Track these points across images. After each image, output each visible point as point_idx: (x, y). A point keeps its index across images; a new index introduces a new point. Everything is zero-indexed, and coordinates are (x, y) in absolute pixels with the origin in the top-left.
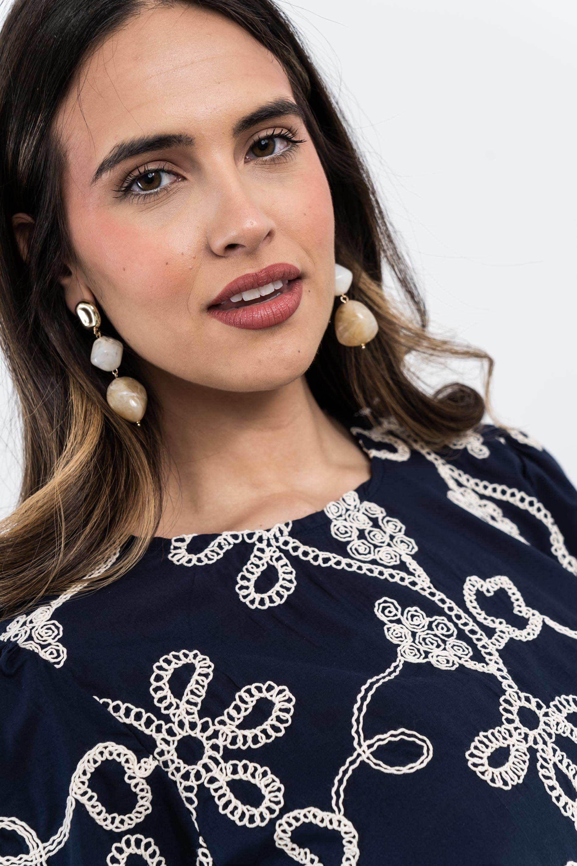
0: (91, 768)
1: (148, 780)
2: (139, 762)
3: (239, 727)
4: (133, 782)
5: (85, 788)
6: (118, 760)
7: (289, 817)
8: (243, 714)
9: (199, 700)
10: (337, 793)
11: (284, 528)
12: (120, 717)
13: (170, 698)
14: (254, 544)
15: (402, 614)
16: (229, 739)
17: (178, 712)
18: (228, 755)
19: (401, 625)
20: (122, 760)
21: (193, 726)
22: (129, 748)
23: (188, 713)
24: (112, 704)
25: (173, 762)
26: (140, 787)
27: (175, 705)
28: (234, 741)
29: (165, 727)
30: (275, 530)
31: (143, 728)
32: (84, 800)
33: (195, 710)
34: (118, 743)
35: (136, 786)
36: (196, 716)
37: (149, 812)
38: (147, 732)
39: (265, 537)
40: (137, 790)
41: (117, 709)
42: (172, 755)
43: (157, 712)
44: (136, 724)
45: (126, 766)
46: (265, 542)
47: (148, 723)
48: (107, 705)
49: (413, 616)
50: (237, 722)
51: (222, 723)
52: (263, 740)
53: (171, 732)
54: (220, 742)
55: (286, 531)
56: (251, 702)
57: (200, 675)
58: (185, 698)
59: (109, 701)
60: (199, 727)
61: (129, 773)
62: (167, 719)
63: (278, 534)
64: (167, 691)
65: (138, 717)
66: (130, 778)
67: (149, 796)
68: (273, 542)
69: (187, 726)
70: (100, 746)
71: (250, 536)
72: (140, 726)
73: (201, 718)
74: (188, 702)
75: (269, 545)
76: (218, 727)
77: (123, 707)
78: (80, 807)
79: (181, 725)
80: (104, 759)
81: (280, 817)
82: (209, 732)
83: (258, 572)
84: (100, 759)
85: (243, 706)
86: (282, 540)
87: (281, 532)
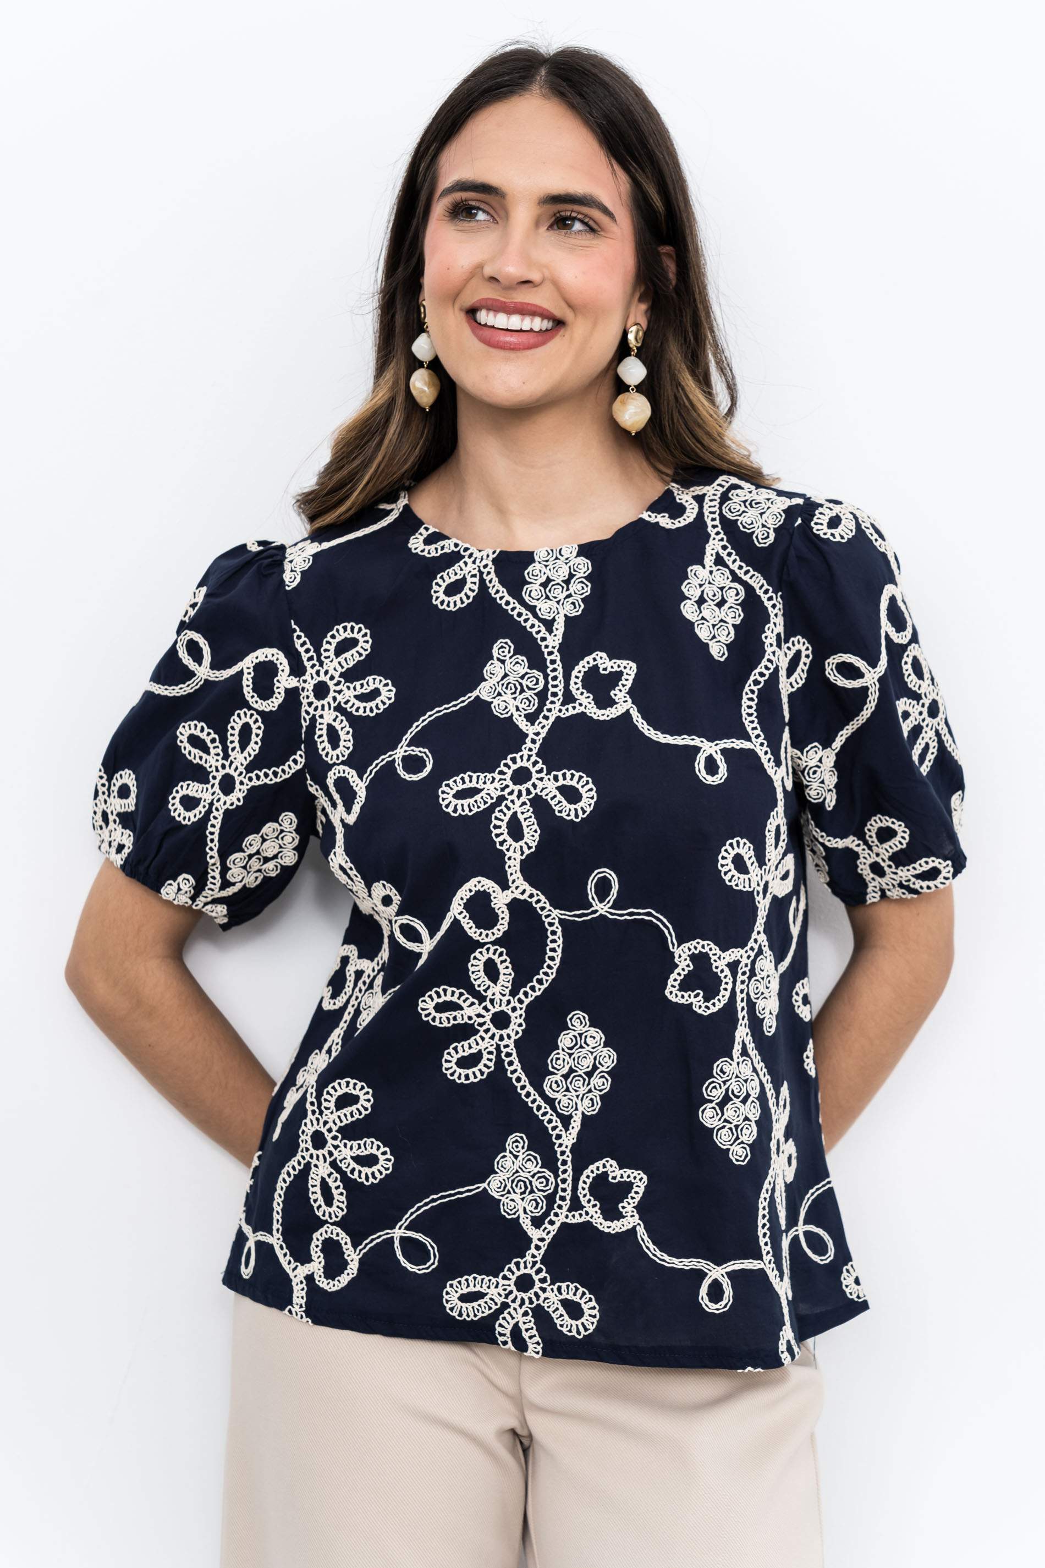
0: (262, 659)
1: (287, 690)
2: (289, 676)
3: (356, 697)
4: (277, 684)
5: (251, 666)
6: (279, 666)
7: (342, 767)
8: (363, 691)
9: (346, 667)
10: (377, 765)
11: (491, 554)
12: (298, 643)
13: (331, 654)
14: (464, 557)
15: (511, 658)
16: (345, 700)
17: (330, 664)
18: (339, 709)
19: (502, 666)
20: (280, 668)
21: (332, 678)
22: (289, 664)
23: (335, 669)
24: (298, 633)
25: (308, 691)
26: (279, 690)
27: (331, 659)
28: (346, 703)
29: (317, 668)
30: (484, 553)
31: (305, 659)
32: (246, 671)
33: (340, 670)
34: (286, 657)
35: (278, 688)
36: (338, 674)
37: (274, 709)
38: (306, 663)
39: (474, 556)
40: (276, 691)
41: (299, 637)
42: (310, 686)
43: (319, 655)
44: (303, 654)
45: (280, 673)
46: (473, 559)
47: (310, 659)
48: (295, 631)
49: (517, 663)
50: (357, 693)
51: (348, 688)
52: (361, 712)
53: (318, 673)
54: (339, 698)
55: (492, 557)
56: (372, 687)
57: (357, 652)
58: (339, 659)
59: (298, 629)
60: (335, 681)
61: (279, 678)
62: (321, 664)
63: (485, 557)
64: (332, 648)
65: (307, 651)
66: (278, 681)
67: (281, 700)
68: (478, 561)
69: (329, 676)
70: (275, 651)
71: (466, 549)
72: (305, 657)
73: (340, 677)
74: (340, 663)
75: (474, 562)
76: (345, 688)
77: (303, 639)
78: (241, 673)
79: (326, 673)
80: (272, 659)
81: (338, 764)
82: (338, 688)
83: (453, 578)
84: (270, 658)
85: (366, 686)
86: (484, 562)
87: (488, 556)
